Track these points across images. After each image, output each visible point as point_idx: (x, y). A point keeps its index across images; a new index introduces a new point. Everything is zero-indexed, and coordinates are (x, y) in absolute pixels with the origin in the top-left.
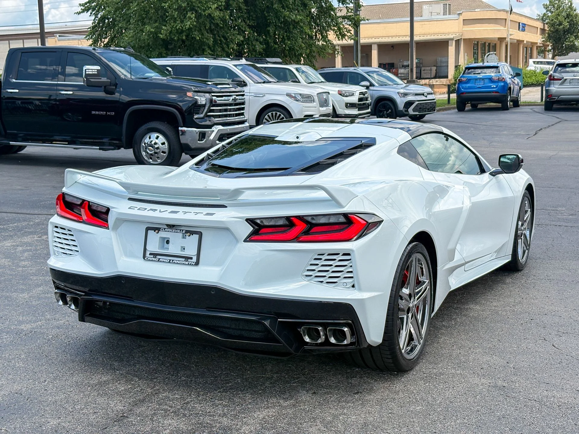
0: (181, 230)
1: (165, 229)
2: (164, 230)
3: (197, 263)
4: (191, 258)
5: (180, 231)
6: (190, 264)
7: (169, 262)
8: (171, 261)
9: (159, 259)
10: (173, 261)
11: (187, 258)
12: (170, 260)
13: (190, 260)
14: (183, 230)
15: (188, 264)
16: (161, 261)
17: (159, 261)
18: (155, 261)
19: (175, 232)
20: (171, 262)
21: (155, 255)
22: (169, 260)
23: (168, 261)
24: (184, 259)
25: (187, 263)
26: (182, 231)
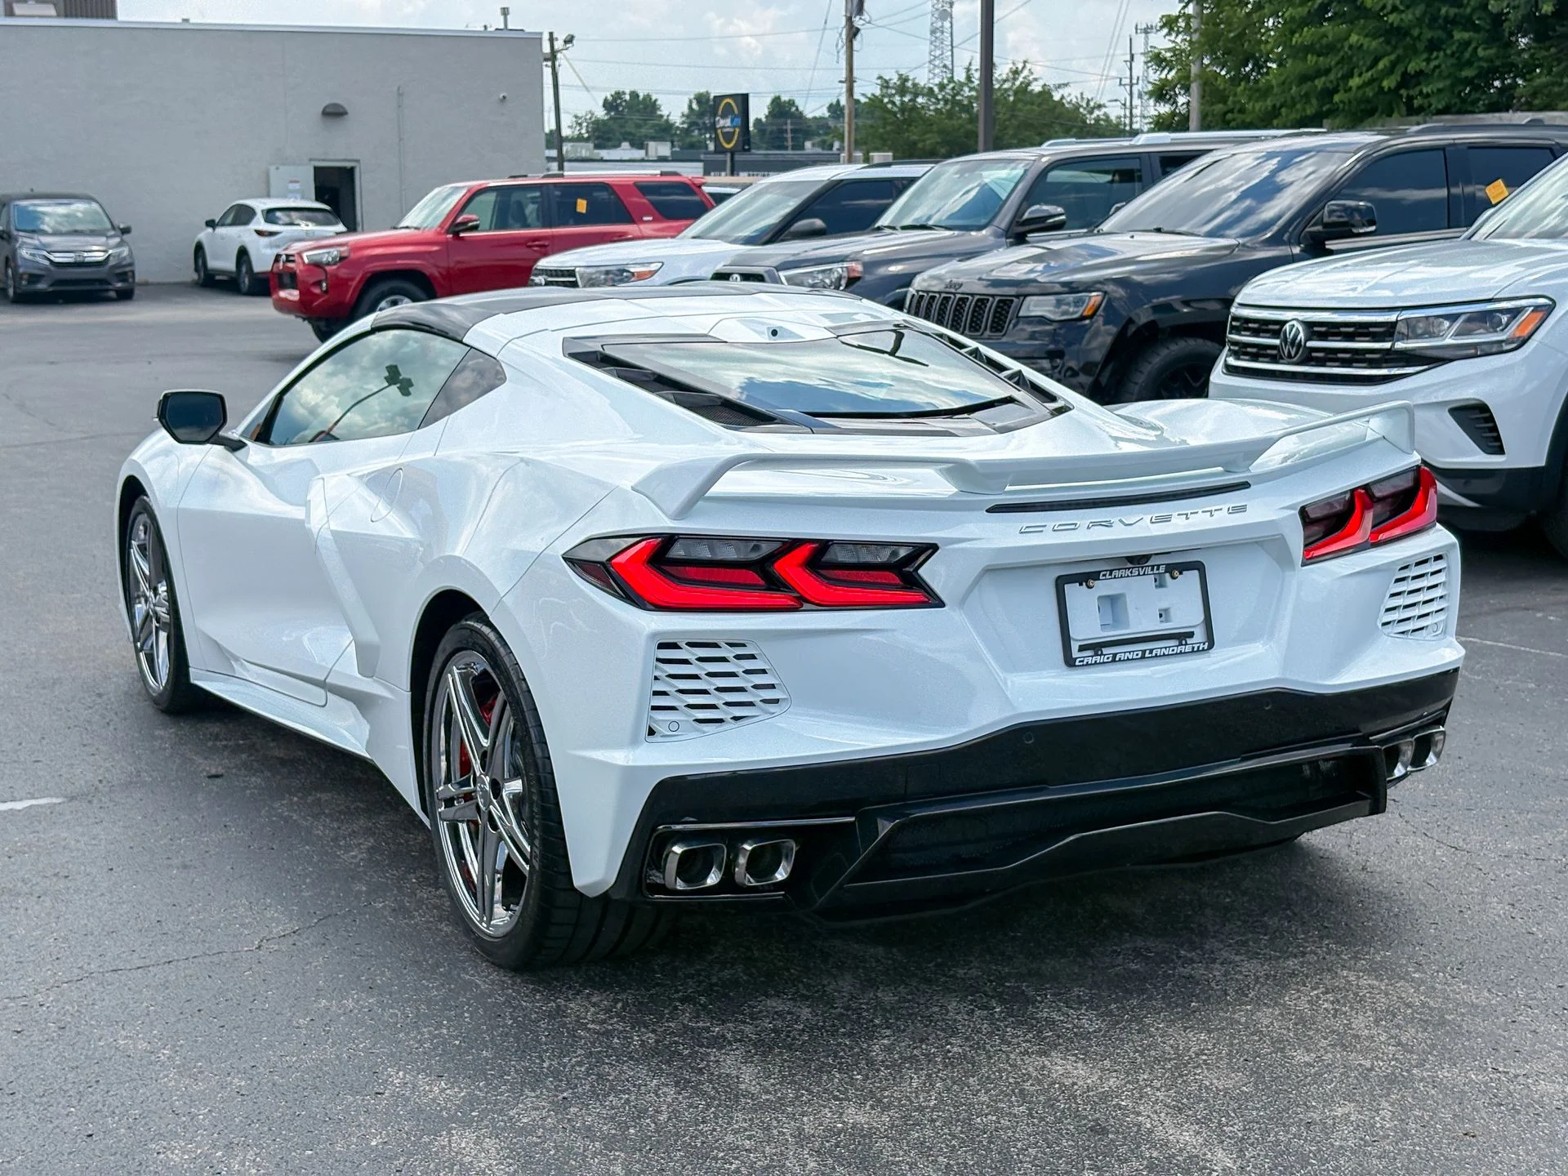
0: (1153, 567)
1: (1111, 571)
2: (1111, 574)
3: (1211, 643)
4: (1191, 635)
5: (1152, 570)
6: (1196, 649)
7: (1143, 657)
8: (1148, 652)
9: (1115, 655)
10: (1151, 651)
11: (1183, 637)
12: (1144, 652)
13: (1189, 641)
14: (1158, 566)
15: (1193, 651)
16: (1120, 660)
17: (1114, 660)
18: (1104, 663)
19: (1139, 575)
20: (1147, 655)
21: (1097, 647)
22: (1140, 653)
23: (1139, 656)
24: (1176, 642)
25: (1188, 649)
26: (1158, 569)
